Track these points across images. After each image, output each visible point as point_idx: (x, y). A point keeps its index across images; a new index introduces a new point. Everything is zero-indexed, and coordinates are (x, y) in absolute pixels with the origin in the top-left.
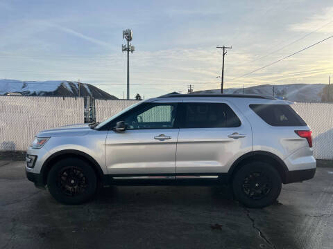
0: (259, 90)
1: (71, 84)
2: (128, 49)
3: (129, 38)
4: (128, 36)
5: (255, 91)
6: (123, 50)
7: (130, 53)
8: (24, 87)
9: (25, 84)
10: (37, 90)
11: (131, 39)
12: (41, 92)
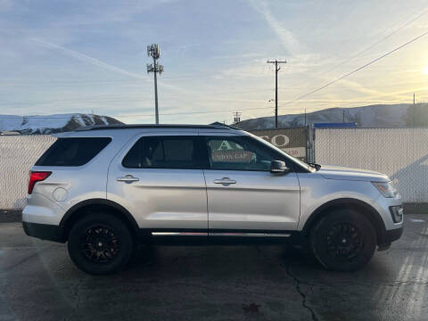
0: (325, 115)
1: (84, 117)
2: (155, 70)
3: (156, 56)
4: (154, 53)
5: (322, 117)
6: (149, 71)
7: (158, 74)
8: (23, 124)
9: (25, 121)
10: (41, 128)
11: (158, 57)
12: (47, 129)
